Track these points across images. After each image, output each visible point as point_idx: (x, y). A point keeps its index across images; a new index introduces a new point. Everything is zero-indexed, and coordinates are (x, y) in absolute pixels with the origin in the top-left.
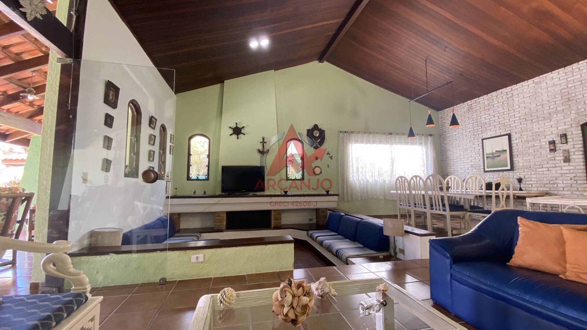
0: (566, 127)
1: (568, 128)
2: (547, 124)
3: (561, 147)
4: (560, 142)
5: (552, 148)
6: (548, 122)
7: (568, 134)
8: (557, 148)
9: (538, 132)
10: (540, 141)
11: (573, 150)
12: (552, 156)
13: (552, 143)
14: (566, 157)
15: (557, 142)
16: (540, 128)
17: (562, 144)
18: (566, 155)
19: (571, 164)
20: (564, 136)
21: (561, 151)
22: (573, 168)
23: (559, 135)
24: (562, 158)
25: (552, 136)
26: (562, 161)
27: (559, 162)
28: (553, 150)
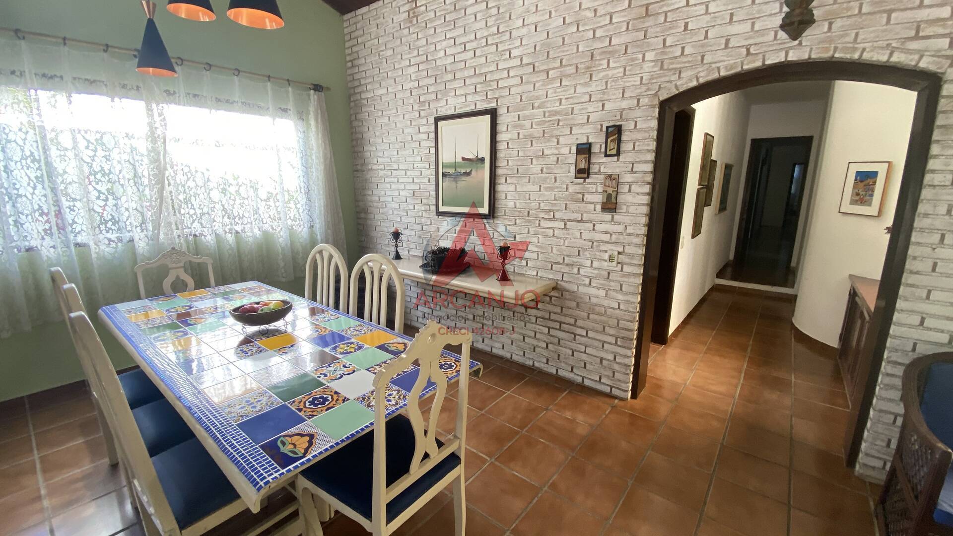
0: (624, 104)
1: (629, 109)
2: (580, 89)
3: (603, 165)
4: (603, 150)
5: (583, 165)
6: (586, 84)
7: (628, 126)
8: (594, 168)
9: (557, 113)
10: (558, 143)
11: (629, 178)
12: (578, 188)
13: (585, 150)
14: (609, 196)
15: (595, 149)
16: (563, 101)
17: (606, 155)
18: (610, 190)
19: (617, 217)
20: (615, 132)
21: (602, 177)
22: (620, 228)
23: (604, 129)
24: (599, 198)
25: (588, 129)
26: (599, 207)
27: (592, 207)
28: (583, 173)
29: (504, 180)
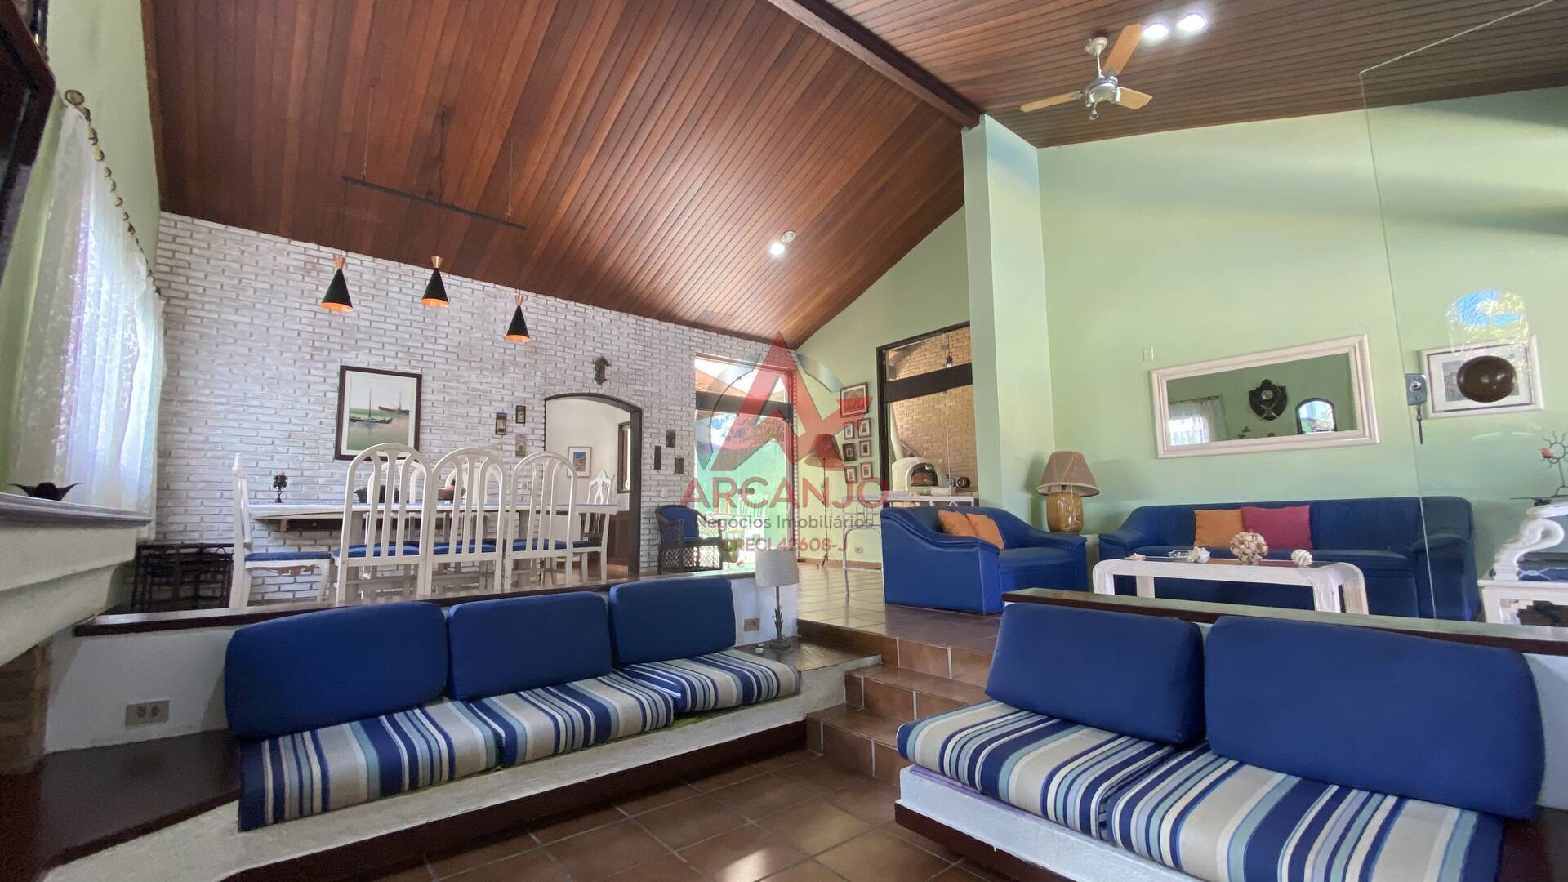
0: (526, 395)
1: (528, 398)
2: (495, 380)
3: (514, 428)
4: (514, 418)
5: (502, 427)
6: (499, 378)
7: (529, 408)
8: (509, 429)
9: (478, 390)
10: (480, 409)
11: (533, 437)
12: (497, 441)
13: (501, 417)
14: (521, 447)
15: (509, 418)
16: (484, 384)
17: (517, 422)
18: (521, 444)
20: (521, 410)
21: (514, 435)
23: (515, 406)
24: (513, 448)
25: (502, 405)
26: (514, 454)
27: (508, 454)
28: (501, 431)
29: (428, 431)
